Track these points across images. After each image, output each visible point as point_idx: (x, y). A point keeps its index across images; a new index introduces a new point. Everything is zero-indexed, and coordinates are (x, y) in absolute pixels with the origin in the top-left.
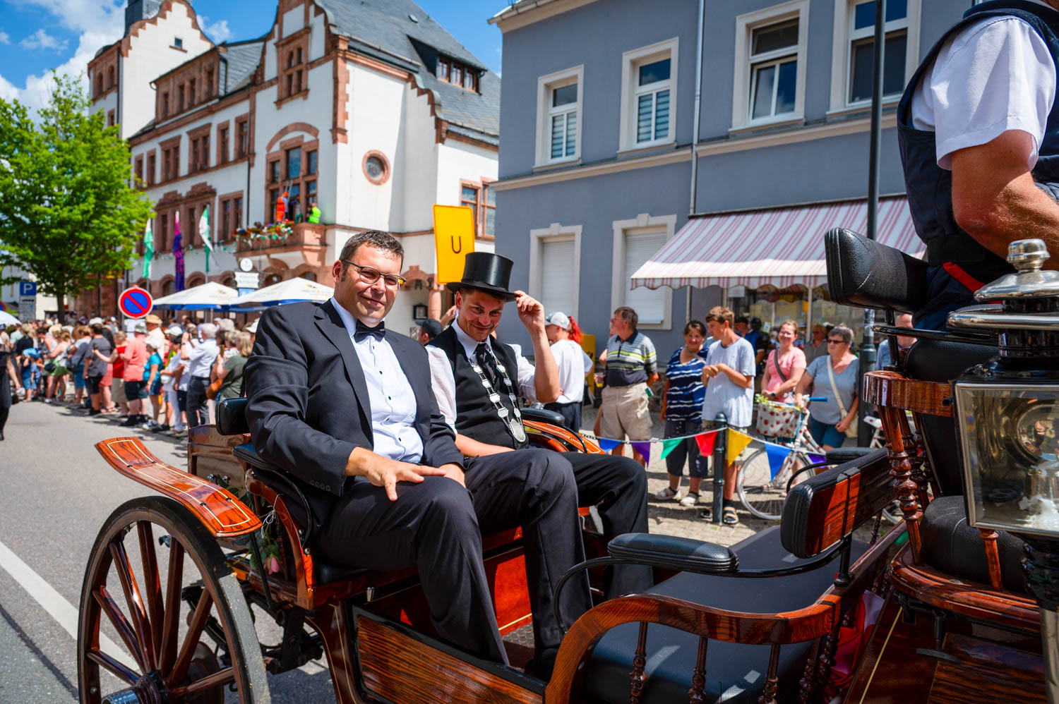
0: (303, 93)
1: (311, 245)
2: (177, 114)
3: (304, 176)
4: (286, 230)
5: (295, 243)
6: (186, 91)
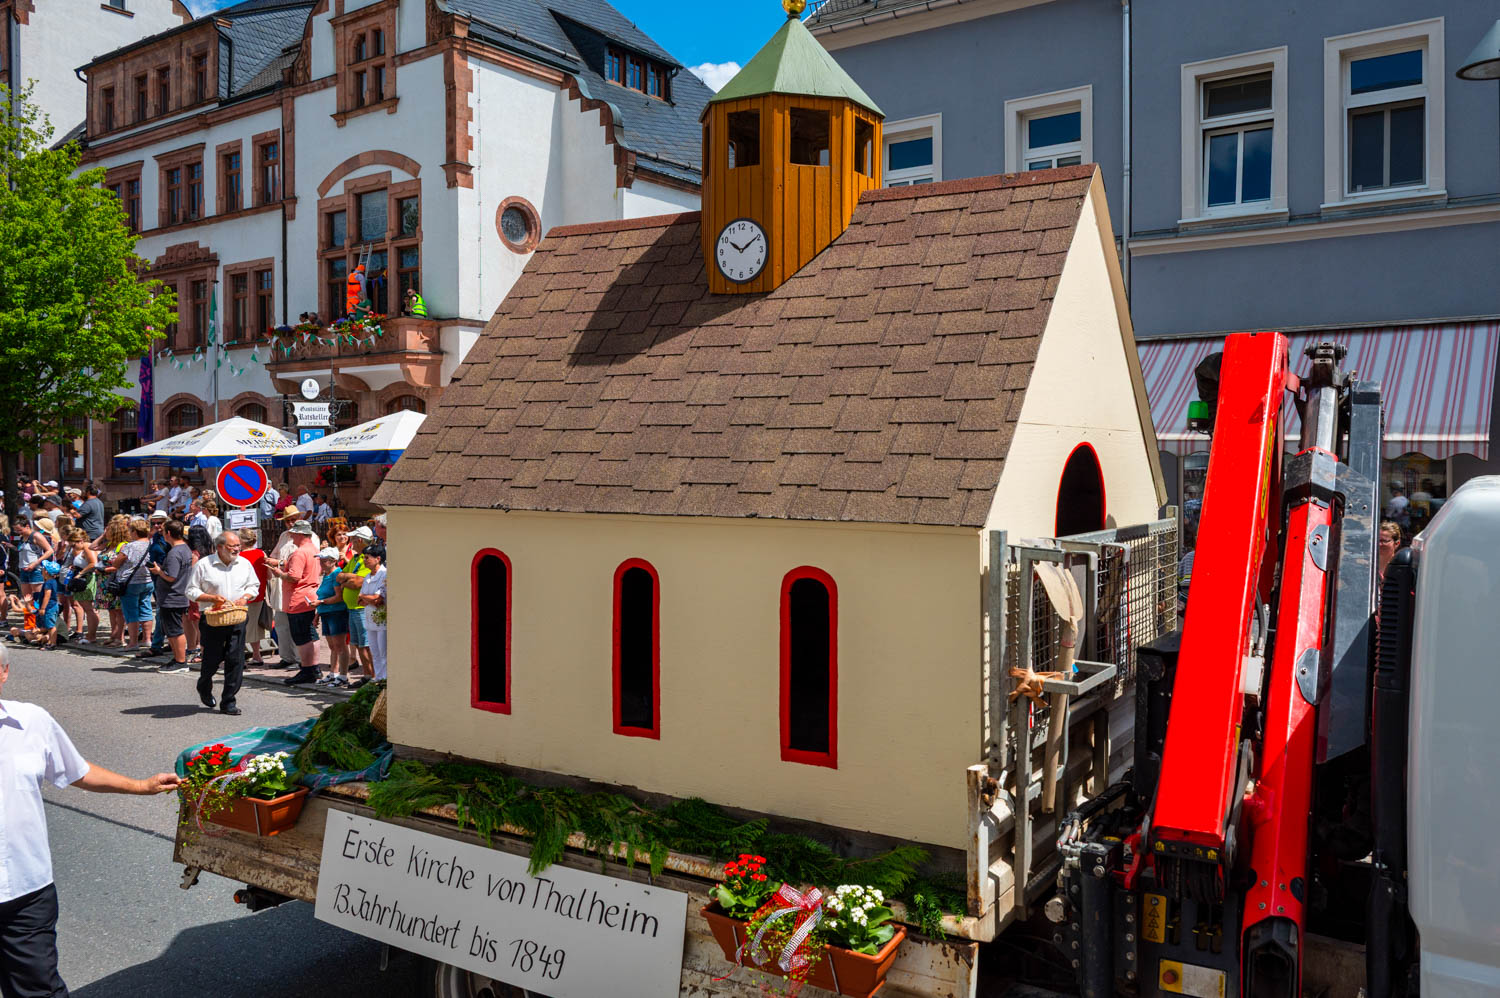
0: (389, 103)
1: (419, 354)
2: (133, 126)
3: (393, 239)
4: (373, 329)
5: (390, 351)
6: (151, 87)
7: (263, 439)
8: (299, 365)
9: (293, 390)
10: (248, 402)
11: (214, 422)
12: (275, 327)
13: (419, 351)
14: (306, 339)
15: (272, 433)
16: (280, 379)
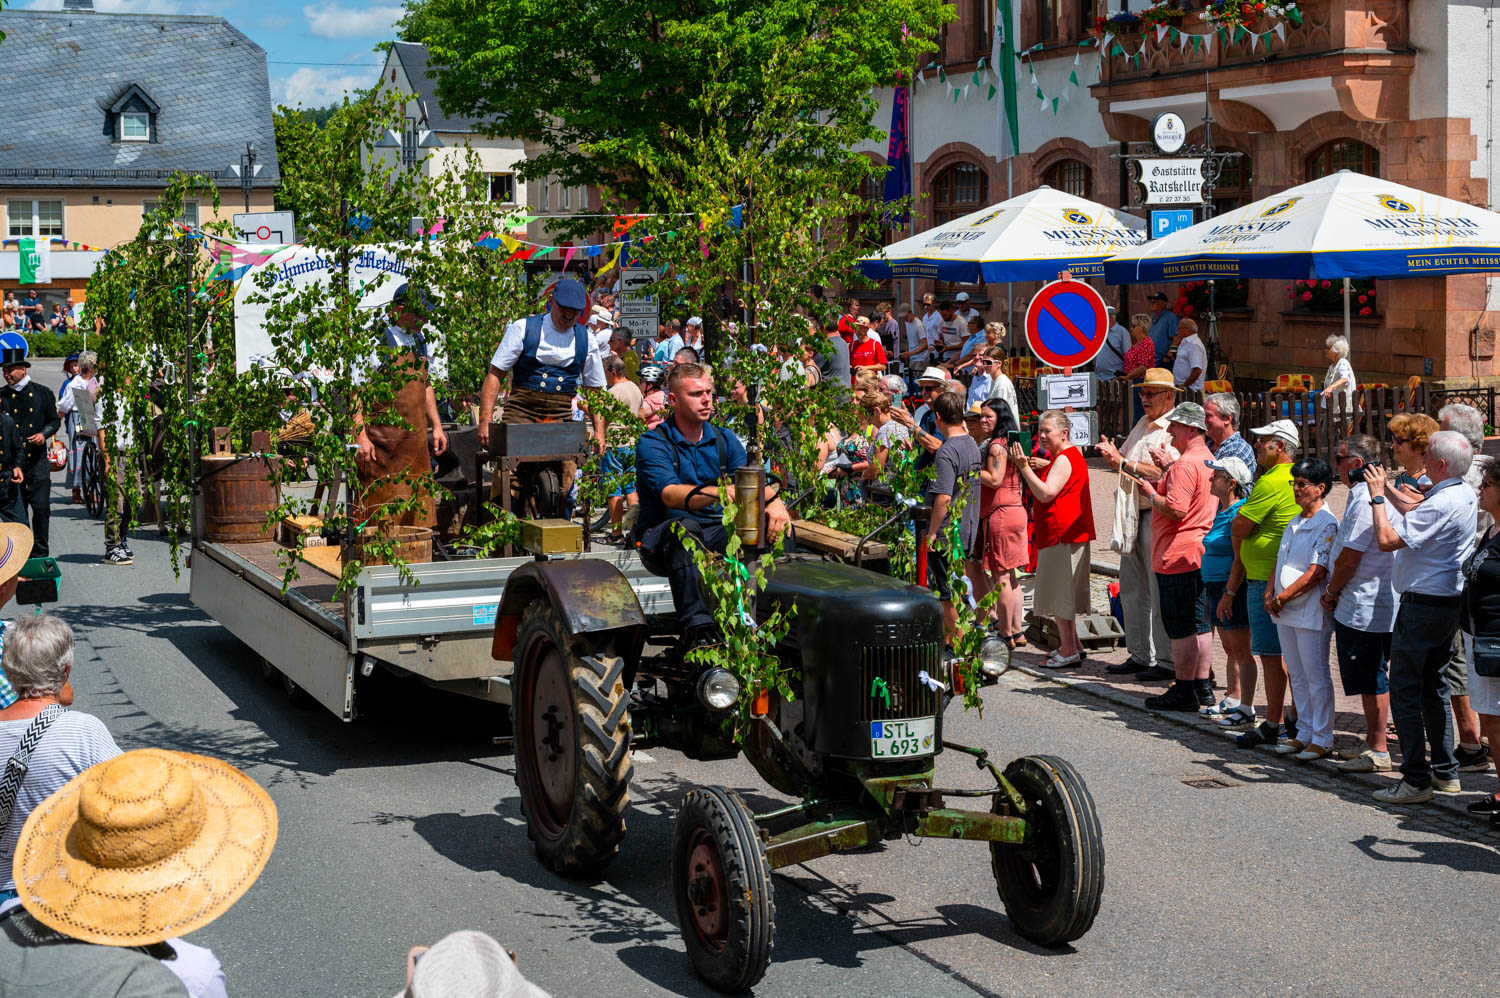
1: (1367, 56)
4: (1281, 11)
7: (1087, 228)
8: (1149, 86)
9: (1137, 135)
10: (1059, 158)
11: (1006, 198)
12: (1109, 16)
13: (1368, 49)
14: (1161, 35)
15: (1101, 215)
16: (1116, 115)
